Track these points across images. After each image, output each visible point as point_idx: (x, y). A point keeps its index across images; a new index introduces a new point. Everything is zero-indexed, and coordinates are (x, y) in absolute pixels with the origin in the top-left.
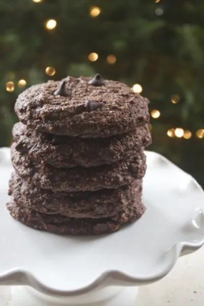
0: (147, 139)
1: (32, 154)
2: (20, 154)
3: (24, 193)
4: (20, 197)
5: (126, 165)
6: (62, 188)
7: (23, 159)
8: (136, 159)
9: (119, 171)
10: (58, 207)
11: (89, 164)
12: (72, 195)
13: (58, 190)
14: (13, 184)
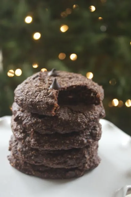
0: (103, 114)
1: (25, 124)
2: (17, 124)
3: (19, 150)
4: (16, 153)
5: (88, 132)
6: (45, 148)
7: (19, 127)
8: (95, 127)
9: (84, 135)
10: (42, 160)
11: (64, 131)
12: (52, 152)
13: (42, 149)
14: (12, 143)
